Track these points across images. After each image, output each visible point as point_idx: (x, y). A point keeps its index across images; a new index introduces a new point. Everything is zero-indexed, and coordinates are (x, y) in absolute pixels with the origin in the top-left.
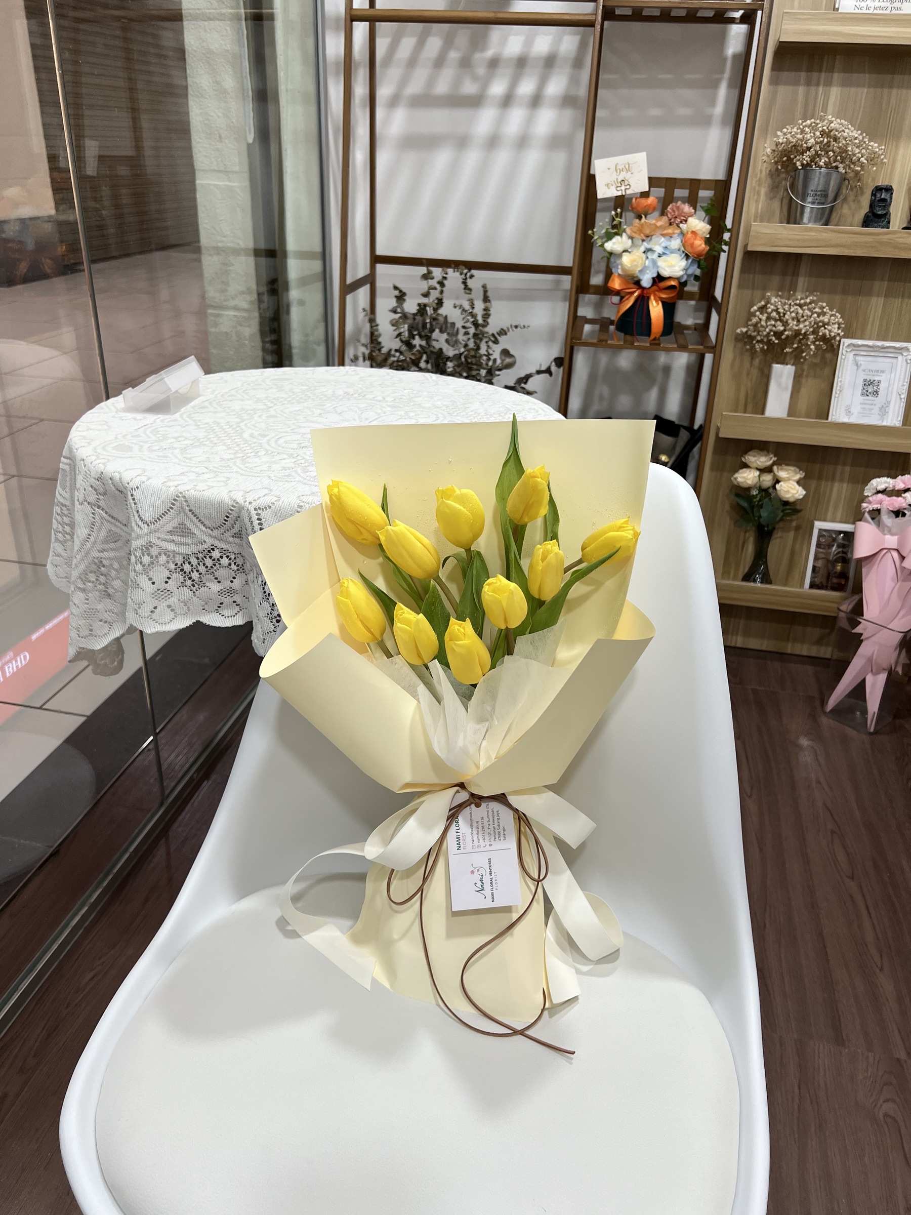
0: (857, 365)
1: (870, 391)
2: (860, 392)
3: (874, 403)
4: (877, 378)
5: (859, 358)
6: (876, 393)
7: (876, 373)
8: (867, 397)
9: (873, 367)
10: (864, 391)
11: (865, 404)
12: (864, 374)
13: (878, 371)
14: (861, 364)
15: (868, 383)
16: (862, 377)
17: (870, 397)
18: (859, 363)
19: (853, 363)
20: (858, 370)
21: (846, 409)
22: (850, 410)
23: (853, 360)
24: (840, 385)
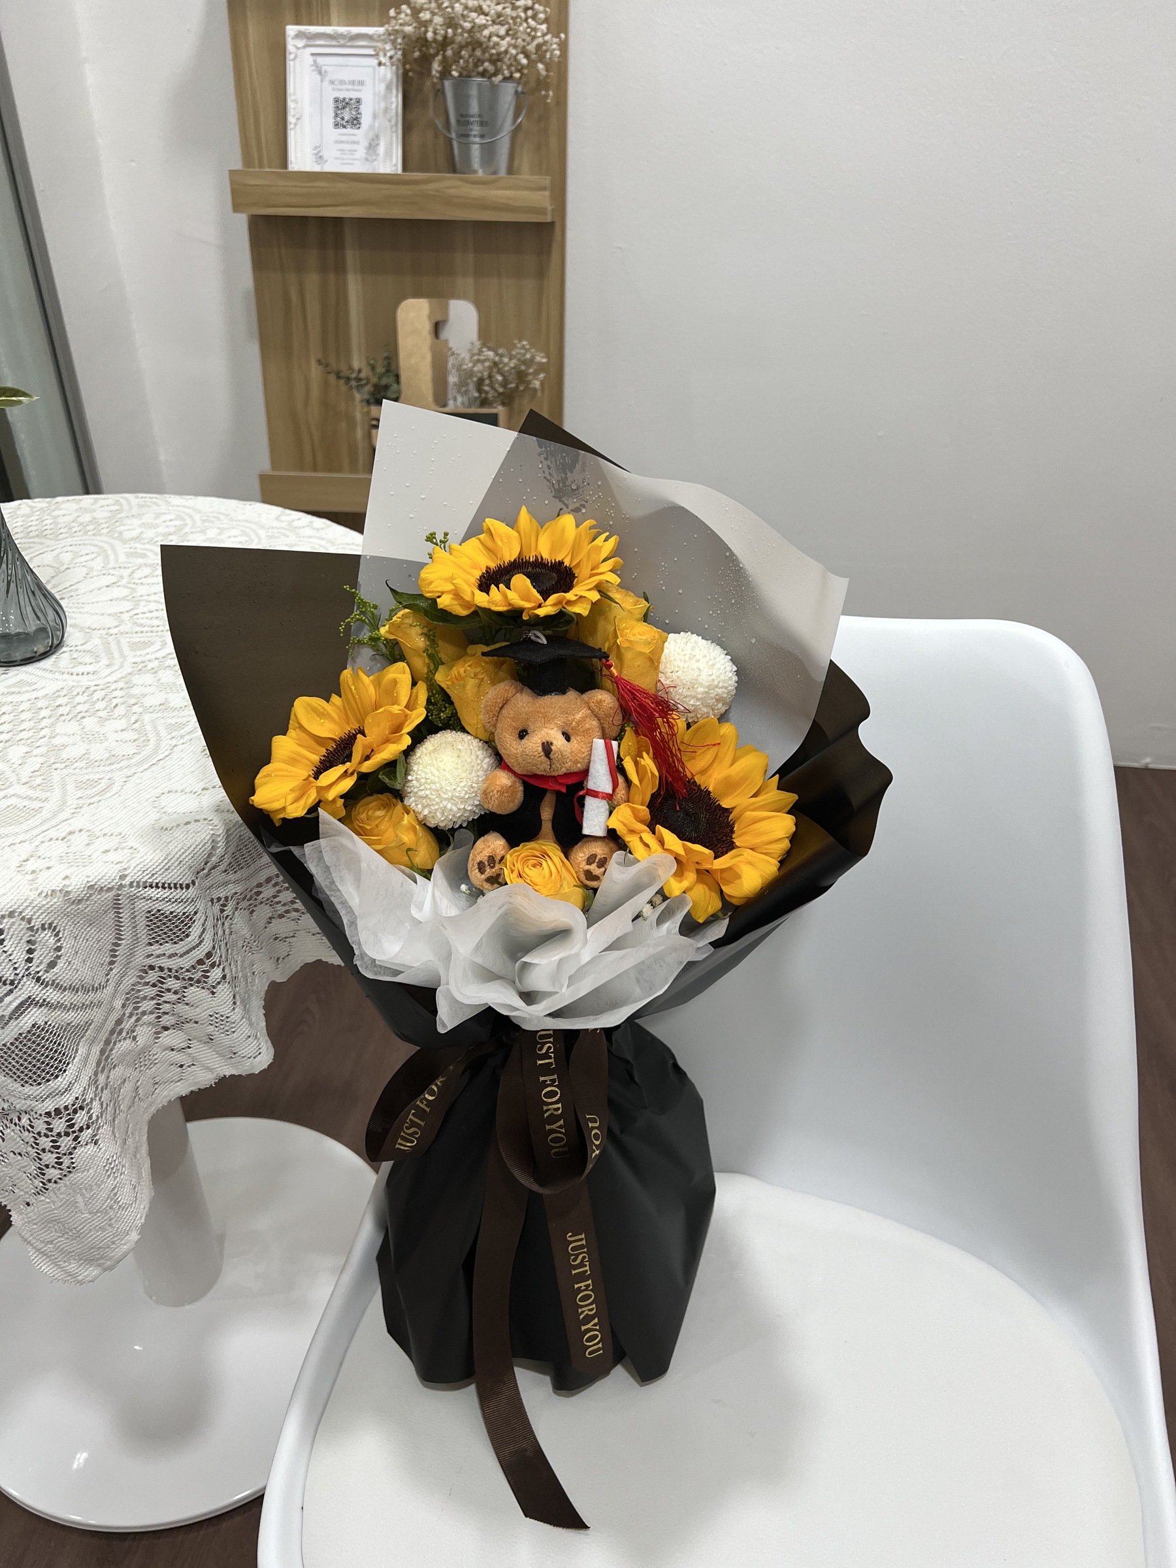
0: (320, 73)
1: (346, 118)
2: (329, 120)
3: (354, 138)
4: (354, 95)
5: (321, 60)
6: (355, 122)
7: (350, 87)
8: (344, 131)
9: (347, 75)
10: (339, 119)
11: (342, 142)
12: (333, 90)
13: (353, 82)
14: (326, 72)
15: (341, 105)
16: (331, 94)
17: (349, 130)
18: (324, 68)
19: (314, 70)
20: (322, 81)
21: (314, 152)
22: (321, 154)
23: (312, 65)
24: (294, 109)
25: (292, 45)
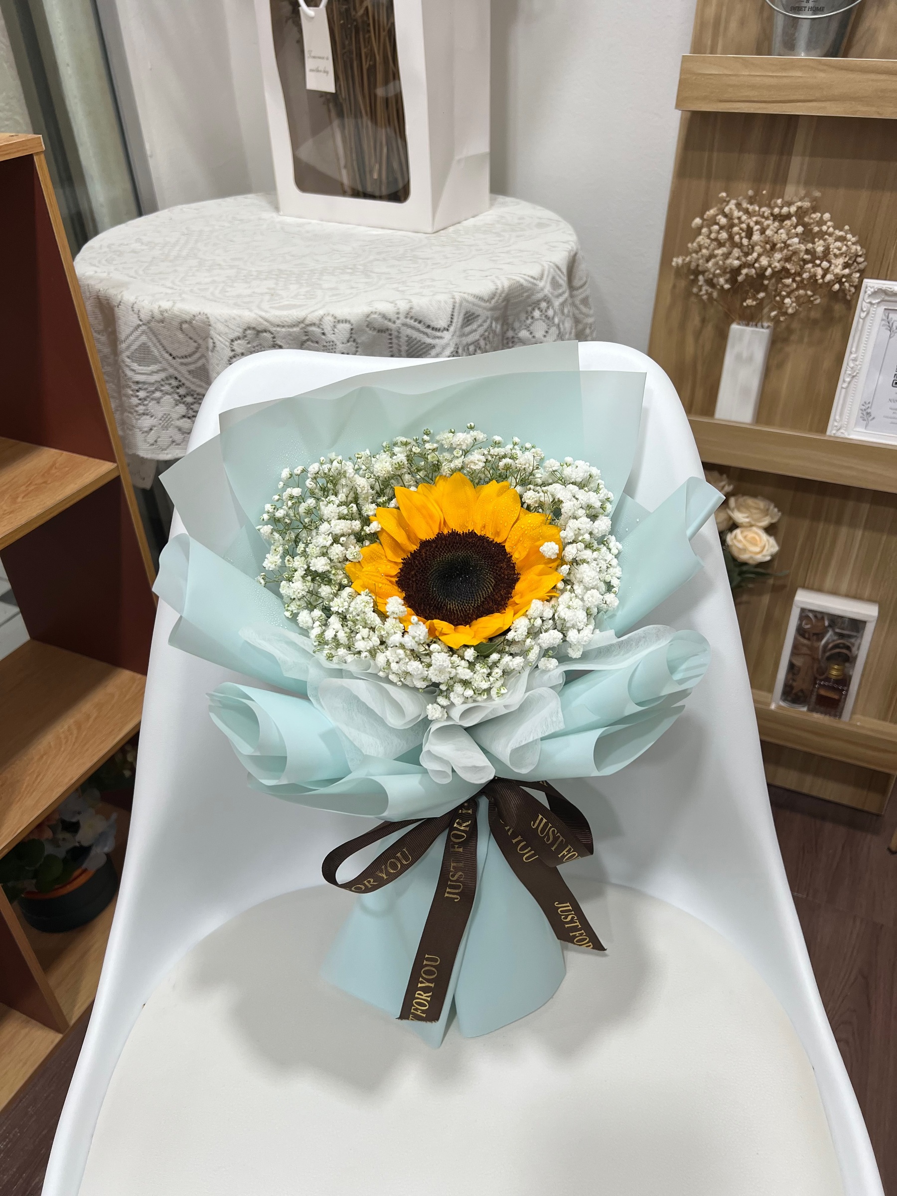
0: (890, 329)
2: (888, 379)
5: (891, 316)
19: (884, 325)
20: (890, 337)
21: (863, 408)
22: (869, 411)
23: (883, 320)
24: (852, 368)
25: (863, 302)
